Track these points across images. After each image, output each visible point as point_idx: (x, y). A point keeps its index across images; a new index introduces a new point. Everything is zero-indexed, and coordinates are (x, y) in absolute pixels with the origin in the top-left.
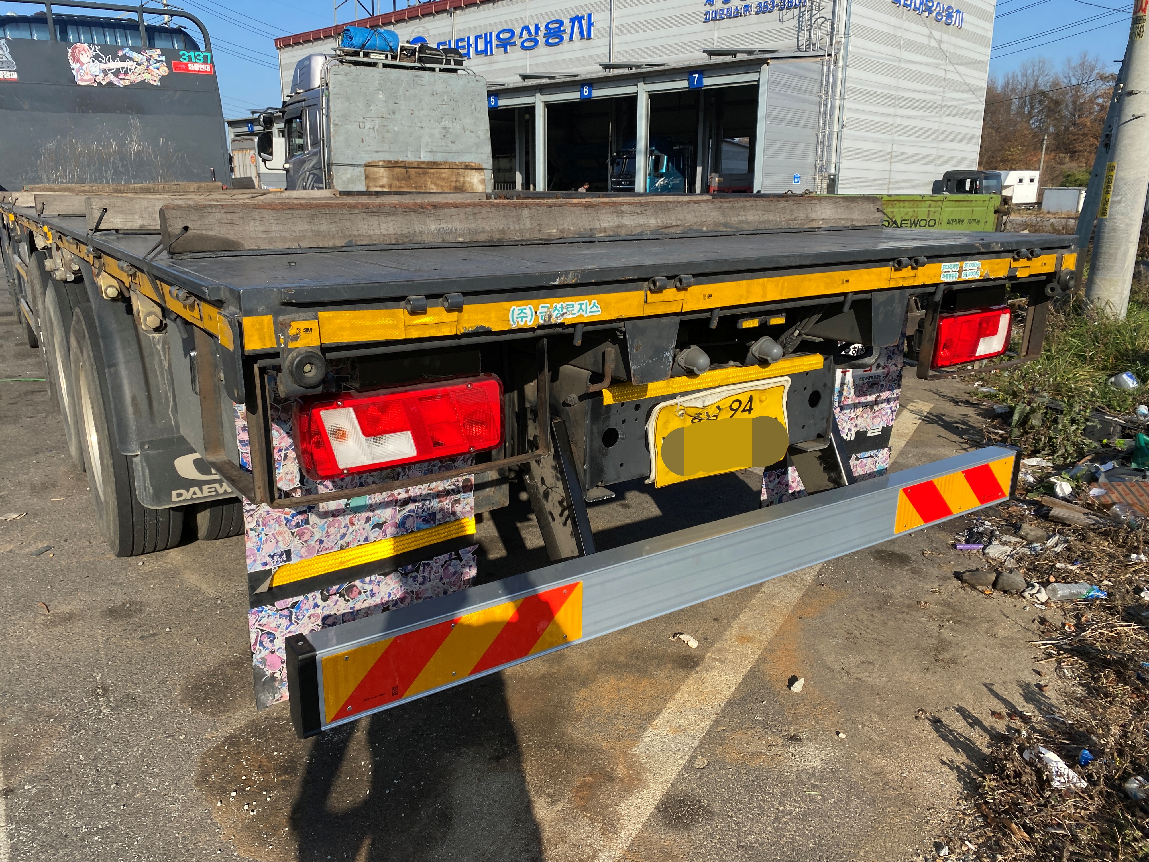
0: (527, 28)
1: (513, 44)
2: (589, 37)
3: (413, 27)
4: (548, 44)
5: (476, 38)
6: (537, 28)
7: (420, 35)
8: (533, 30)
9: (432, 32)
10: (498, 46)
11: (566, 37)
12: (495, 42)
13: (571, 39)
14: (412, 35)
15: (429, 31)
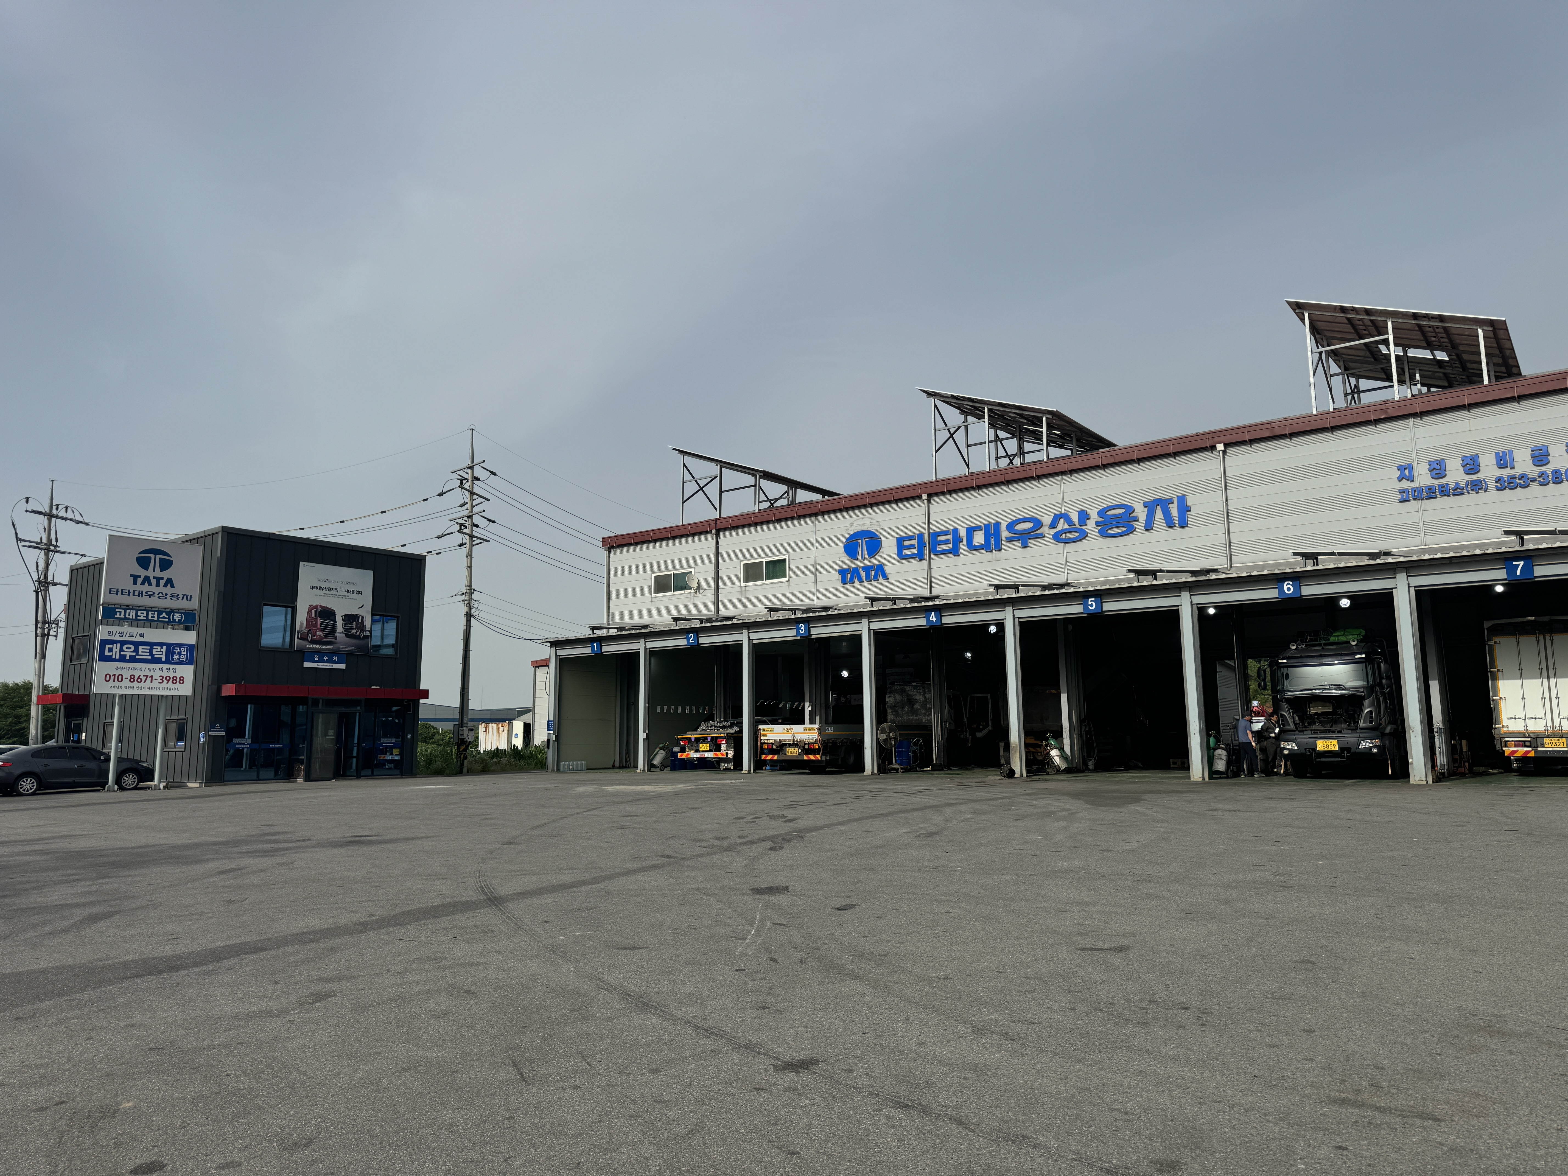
0: (1065, 516)
1: (1042, 536)
2: (1184, 525)
3: (852, 520)
4: (1104, 534)
5: (971, 531)
6: (1084, 516)
7: (865, 528)
8: (1075, 518)
9: (885, 525)
10: (1009, 540)
11: (1140, 525)
12: (1005, 534)
13: (1149, 527)
14: (850, 529)
15: (881, 523)
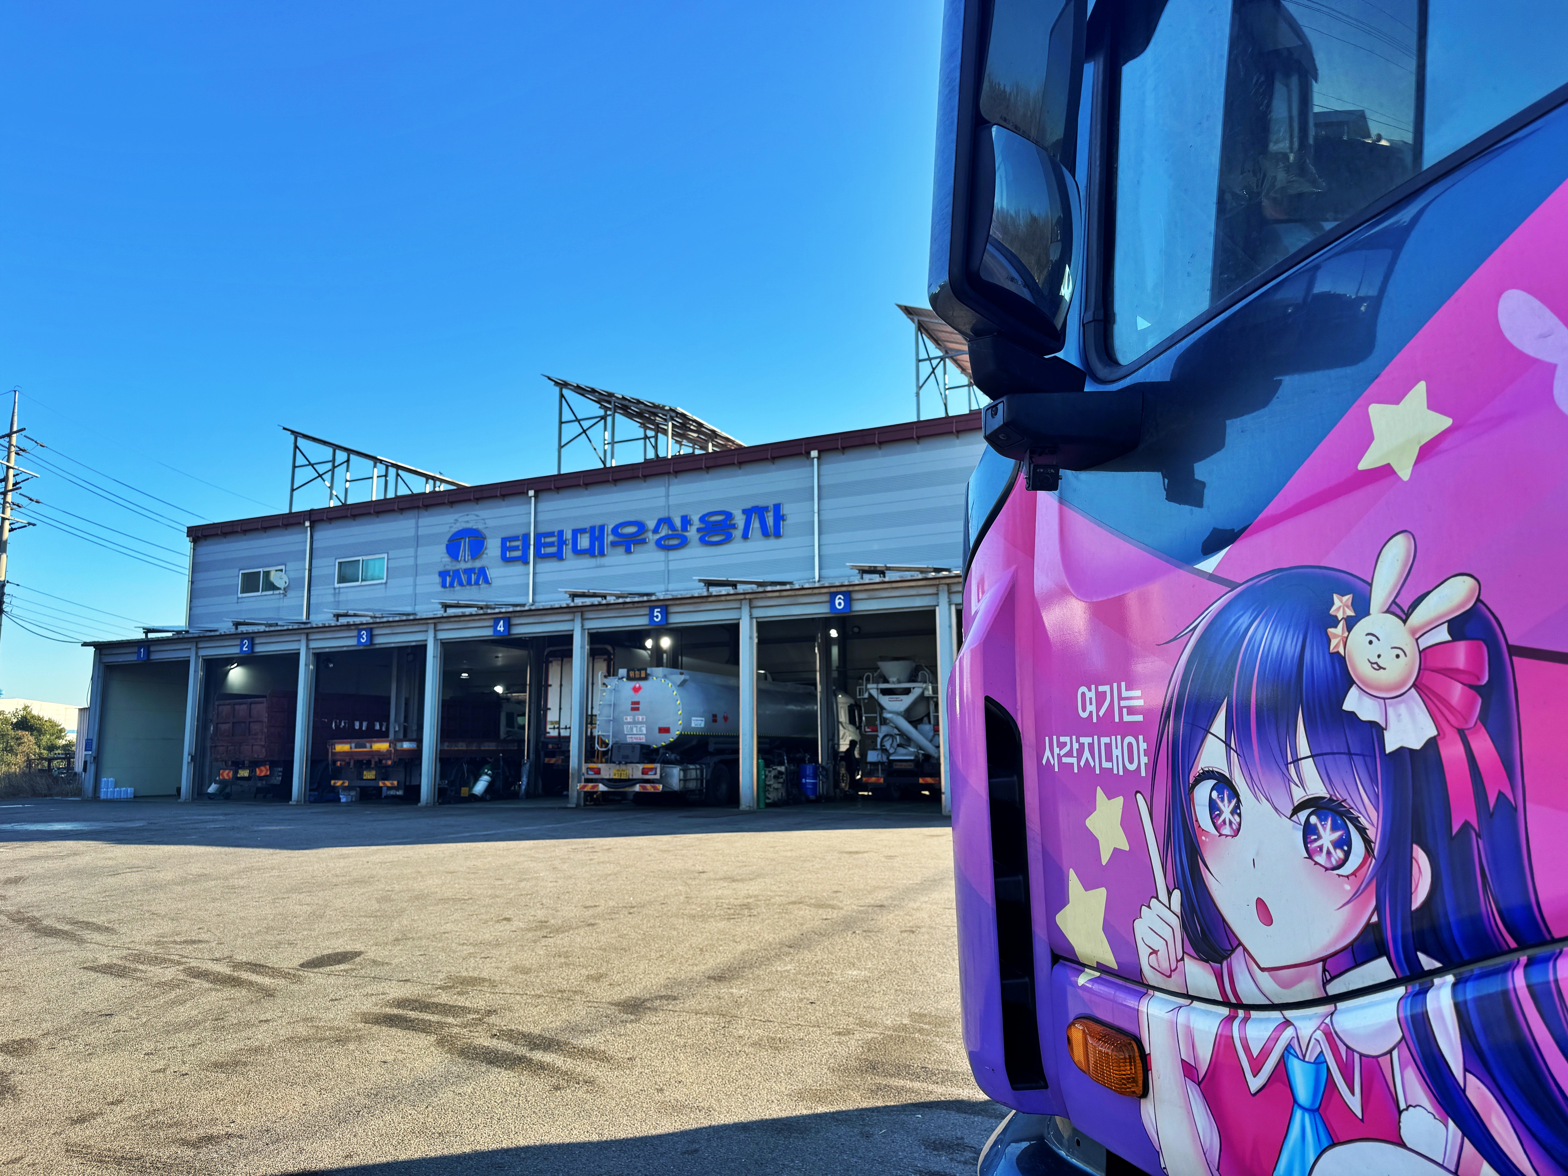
0: (668, 521)
1: (643, 542)
2: (778, 535)
3: (456, 516)
4: (703, 541)
5: (576, 532)
6: (686, 521)
8: (678, 522)
9: (491, 523)
10: (614, 544)
11: (738, 533)
12: (609, 538)
13: (745, 536)
14: (454, 526)
15: (487, 521)
